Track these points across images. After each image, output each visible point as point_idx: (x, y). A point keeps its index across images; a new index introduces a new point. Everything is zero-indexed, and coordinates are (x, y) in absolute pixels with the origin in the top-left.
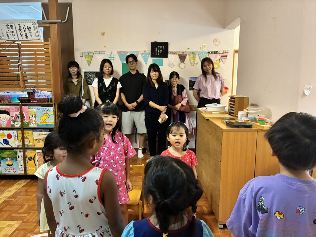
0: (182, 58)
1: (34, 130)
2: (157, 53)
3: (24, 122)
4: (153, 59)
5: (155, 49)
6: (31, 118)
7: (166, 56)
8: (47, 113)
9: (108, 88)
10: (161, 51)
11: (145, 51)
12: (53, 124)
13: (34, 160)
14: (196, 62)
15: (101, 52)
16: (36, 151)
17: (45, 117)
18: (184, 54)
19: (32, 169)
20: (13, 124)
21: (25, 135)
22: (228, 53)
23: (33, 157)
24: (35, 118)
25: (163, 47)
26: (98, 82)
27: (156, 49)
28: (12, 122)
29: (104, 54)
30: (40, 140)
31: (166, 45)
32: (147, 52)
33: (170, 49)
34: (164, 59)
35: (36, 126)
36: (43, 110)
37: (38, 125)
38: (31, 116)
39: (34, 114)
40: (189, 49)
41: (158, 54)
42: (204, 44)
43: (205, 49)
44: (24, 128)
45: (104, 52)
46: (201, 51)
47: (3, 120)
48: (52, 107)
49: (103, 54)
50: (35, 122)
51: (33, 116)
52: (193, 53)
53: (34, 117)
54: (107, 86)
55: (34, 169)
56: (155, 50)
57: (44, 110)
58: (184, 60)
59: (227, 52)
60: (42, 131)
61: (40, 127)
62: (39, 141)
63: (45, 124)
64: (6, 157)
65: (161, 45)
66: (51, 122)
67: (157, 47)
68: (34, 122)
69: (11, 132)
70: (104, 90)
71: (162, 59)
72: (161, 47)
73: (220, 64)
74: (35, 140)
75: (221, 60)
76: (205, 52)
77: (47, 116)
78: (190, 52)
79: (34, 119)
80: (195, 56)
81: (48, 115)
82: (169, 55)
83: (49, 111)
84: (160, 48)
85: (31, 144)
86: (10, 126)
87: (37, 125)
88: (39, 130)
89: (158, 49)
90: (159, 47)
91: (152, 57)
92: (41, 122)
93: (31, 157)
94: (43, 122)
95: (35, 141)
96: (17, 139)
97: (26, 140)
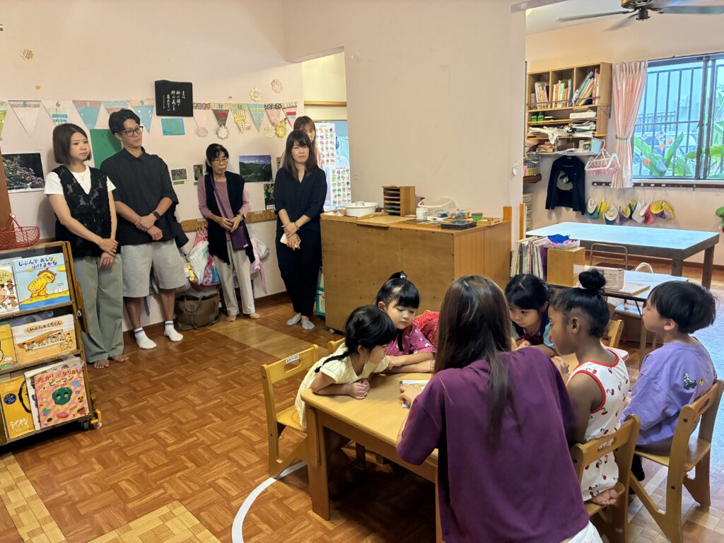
0: (221, 116)
1: (12, 322)
2: (171, 105)
4: (162, 119)
5: (166, 97)
7: (189, 113)
8: (47, 270)
9: (92, 196)
10: (179, 101)
11: (142, 102)
12: (65, 295)
13: (21, 399)
14: (247, 125)
15: (27, 103)
16: (26, 373)
17: (43, 281)
18: (224, 109)
19: (19, 422)
22: (296, 107)
23: (17, 394)
24: (11, 289)
25: (181, 94)
26: (62, 182)
27: (168, 97)
29: (38, 106)
30: (33, 342)
31: (187, 88)
32: (146, 103)
33: (197, 98)
34: (185, 119)
35: (16, 310)
36: (36, 265)
37: (21, 307)
39: (7, 278)
40: (231, 97)
41: (174, 108)
42: (256, 89)
43: (259, 98)
45: (36, 103)
46: (253, 102)
48: (62, 252)
49: (35, 106)
50: (10, 301)
51: (3, 286)
52: (240, 107)
53: (5, 288)
54: (87, 192)
55: (23, 423)
56: (166, 99)
57: (39, 263)
58: (226, 120)
59: (294, 105)
60: (34, 321)
61: (29, 309)
62: (30, 347)
63: (43, 299)
65: (179, 90)
66: (61, 291)
67: (170, 93)
68: (7, 301)
70: (82, 202)
71: (182, 120)
72: (178, 93)
73: (286, 127)
74: (17, 347)
75: (286, 121)
76: (260, 106)
77: (49, 277)
78: (234, 105)
79: (8, 293)
80: (242, 112)
81: (50, 275)
82: (195, 111)
83: (53, 265)
84: (176, 95)
85: (8, 359)
87: (18, 306)
88: (25, 318)
89: (171, 96)
90: (173, 92)
91: (158, 114)
92: (31, 297)
93: (11, 395)
94: (38, 295)
95: (19, 350)
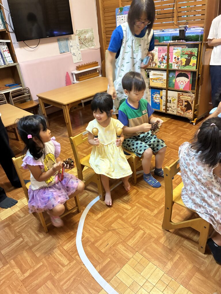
20: (160, 65)
47: (182, 83)
62: (153, 81)
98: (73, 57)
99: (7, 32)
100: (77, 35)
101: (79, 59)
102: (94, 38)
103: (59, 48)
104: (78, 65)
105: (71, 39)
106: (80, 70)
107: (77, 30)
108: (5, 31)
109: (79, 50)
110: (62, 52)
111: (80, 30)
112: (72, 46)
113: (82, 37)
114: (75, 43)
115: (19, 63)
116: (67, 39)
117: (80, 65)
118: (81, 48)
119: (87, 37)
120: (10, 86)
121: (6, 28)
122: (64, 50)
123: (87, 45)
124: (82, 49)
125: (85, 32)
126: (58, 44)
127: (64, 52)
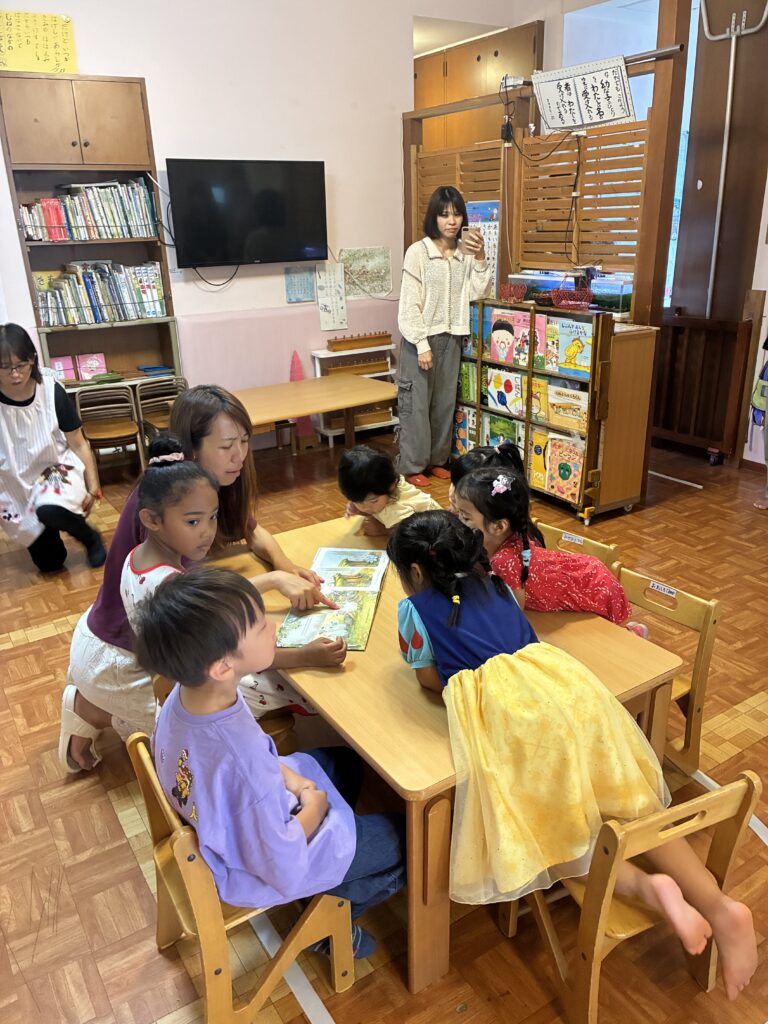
1: (552, 380)
3: (536, 355)
6: (549, 348)
8: (578, 339)
12: (588, 371)
13: (544, 456)
16: (550, 433)
17: (574, 349)
19: (538, 474)
20: (517, 357)
21: (535, 390)
23: (543, 448)
24: (557, 348)
28: (515, 352)
30: (560, 407)
35: (557, 370)
36: (573, 330)
37: (560, 369)
38: (550, 343)
39: (556, 337)
44: (532, 372)
47: (503, 345)
51: (553, 343)
53: (555, 346)
55: (541, 477)
57: (575, 328)
61: (564, 374)
62: (558, 411)
63: (572, 367)
64: (499, 433)
66: (585, 364)
68: (554, 359)
69: (513, 377)
74: (550, 406)
77: (579, 347)
79: (555, 351)
81: (580, 344)
83: (583, 334)
85: (543, 413)
86: (510, 363)
87: (558, 368)
88: (561, 381)
92: (566, 362)
93: (540, 447)
94: (570, 362)
95: (550, 409)
96: (519, 395)
97: (534, 401)
98: (323, 314)
99: (159, 244)
100: (343, 261)
101: (337, 321)
102: (389, 271)
103: (287, 291)
104: (332, 338)
105: (325, 270)
106: (334, 351)
107: (341, 250)
108: (156, 242)
109: (341, 299)
110: (294, 300)
111: (350, 251)
112: (321, 288)
113: (356, 266)
114: (333, 280)
115: (178, 318)
116: (313, 270)
117: (340, 337)
118: (347, 294)
119: (369, 269)
120: (146, 371)
121: (158, 234)
122: (300, 296)
123: (367, 289)
124: (350, 298)
125: (365, 255)
126: (286, 280)
127: (298, 301)
